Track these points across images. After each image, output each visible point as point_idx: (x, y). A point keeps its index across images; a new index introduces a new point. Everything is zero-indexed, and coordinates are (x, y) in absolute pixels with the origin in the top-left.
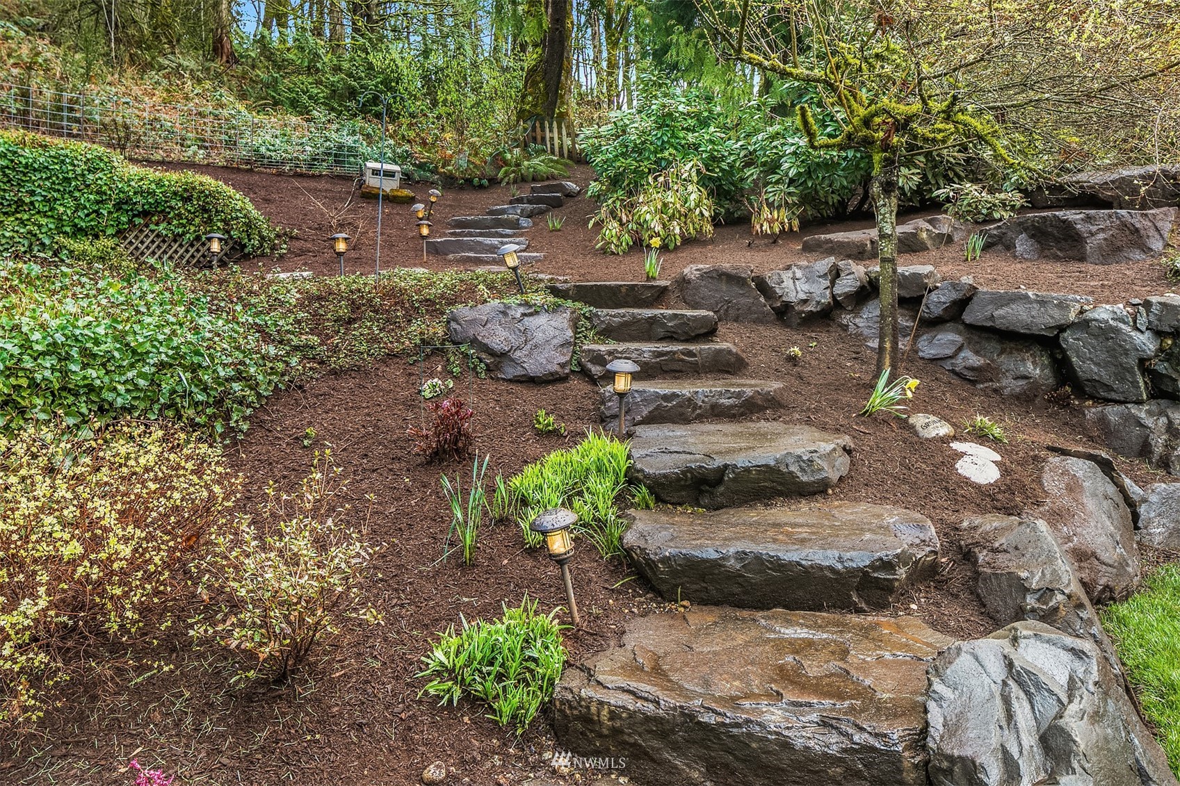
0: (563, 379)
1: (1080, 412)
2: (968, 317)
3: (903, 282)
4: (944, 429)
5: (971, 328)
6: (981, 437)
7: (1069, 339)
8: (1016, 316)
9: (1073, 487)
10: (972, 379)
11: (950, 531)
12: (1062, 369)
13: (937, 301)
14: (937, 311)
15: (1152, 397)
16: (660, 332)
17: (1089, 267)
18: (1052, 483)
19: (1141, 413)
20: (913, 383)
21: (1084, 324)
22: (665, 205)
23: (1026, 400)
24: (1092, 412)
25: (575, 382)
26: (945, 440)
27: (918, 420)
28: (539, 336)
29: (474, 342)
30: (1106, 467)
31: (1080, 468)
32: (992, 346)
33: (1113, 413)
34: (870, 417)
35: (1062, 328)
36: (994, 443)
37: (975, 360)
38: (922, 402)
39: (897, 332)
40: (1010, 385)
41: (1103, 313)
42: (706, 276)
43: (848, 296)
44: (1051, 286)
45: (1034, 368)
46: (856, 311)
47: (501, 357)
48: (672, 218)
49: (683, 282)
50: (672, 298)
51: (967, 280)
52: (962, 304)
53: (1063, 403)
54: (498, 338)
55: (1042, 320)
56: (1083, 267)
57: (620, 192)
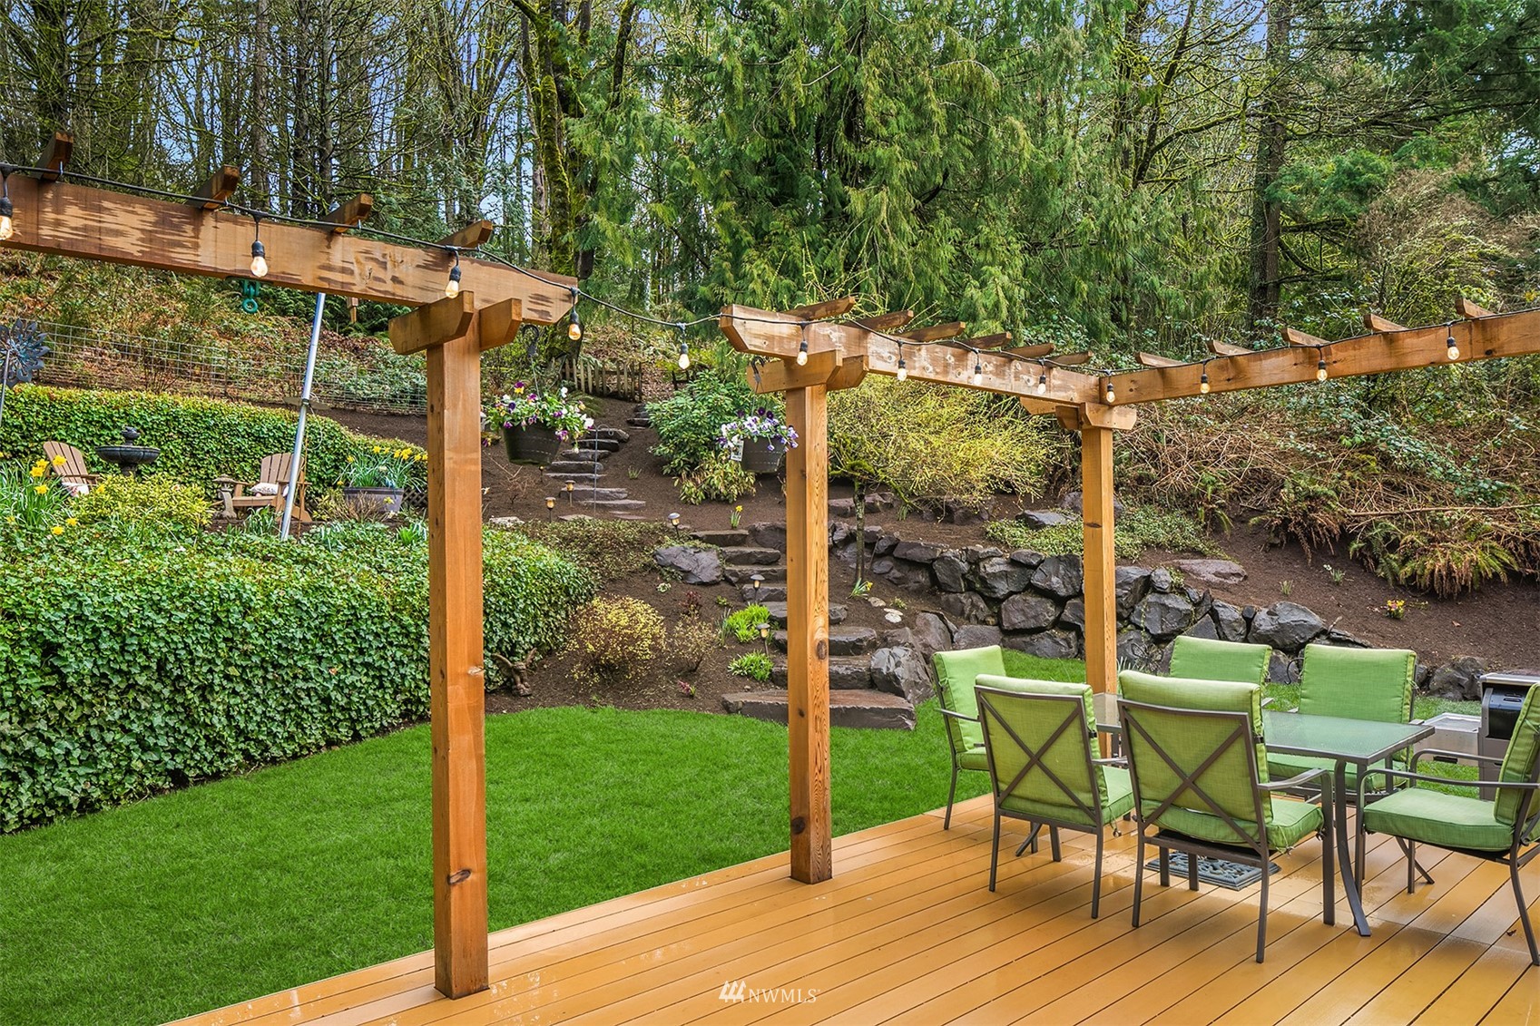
0: (718, 583)
1: (939, 597)
2: (895, 554)
3: (867, 535)
4: (882, 603)
5: (897, 559)
6: (896, 607)
7: (936, 565)
8: (915, 554)
9: (927, 623)
10: (896, 583)
11: (881, 634)
12: (933, 577)
13: (882, 545)
14: (882, 550)
15: (967, 590)
16: (754, 560)
17: (954, 527)
18: (919, 622)
19: (962, 597)
20: (870, 584)
21: (942, 558)
22: (725, 474)
23: (918, 593)
24: (944, 597)
25: (723, 584)
26: (882, 607)
27: (872, 600)
28: (704, 563)
29: (672, 565)
30: (941, 617)
31: (930, 617)
32: (906, 568)
33: (952, 597)
34: (853, 599)
35: (934, 560)
36: (902, 609)
37: (898, 574)
38: (873, 593)
39: (864, 560)
40: (913, 586)
41: (950, 553)
42: (768, 528)
43: (840, 541)
44: (935, 538)
45: (922, 578)
46: (844, 549)
47: (687, 573)
48: (731, 483)
49: (754, 531)
50: (750, 540)
51: (897, 534)
52: (892, 547)
53: (933, 593)
54: (685, 563)
55: (926, 556)
56: (951, 526)
57: (683, 455)
